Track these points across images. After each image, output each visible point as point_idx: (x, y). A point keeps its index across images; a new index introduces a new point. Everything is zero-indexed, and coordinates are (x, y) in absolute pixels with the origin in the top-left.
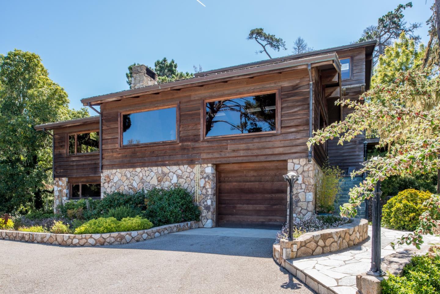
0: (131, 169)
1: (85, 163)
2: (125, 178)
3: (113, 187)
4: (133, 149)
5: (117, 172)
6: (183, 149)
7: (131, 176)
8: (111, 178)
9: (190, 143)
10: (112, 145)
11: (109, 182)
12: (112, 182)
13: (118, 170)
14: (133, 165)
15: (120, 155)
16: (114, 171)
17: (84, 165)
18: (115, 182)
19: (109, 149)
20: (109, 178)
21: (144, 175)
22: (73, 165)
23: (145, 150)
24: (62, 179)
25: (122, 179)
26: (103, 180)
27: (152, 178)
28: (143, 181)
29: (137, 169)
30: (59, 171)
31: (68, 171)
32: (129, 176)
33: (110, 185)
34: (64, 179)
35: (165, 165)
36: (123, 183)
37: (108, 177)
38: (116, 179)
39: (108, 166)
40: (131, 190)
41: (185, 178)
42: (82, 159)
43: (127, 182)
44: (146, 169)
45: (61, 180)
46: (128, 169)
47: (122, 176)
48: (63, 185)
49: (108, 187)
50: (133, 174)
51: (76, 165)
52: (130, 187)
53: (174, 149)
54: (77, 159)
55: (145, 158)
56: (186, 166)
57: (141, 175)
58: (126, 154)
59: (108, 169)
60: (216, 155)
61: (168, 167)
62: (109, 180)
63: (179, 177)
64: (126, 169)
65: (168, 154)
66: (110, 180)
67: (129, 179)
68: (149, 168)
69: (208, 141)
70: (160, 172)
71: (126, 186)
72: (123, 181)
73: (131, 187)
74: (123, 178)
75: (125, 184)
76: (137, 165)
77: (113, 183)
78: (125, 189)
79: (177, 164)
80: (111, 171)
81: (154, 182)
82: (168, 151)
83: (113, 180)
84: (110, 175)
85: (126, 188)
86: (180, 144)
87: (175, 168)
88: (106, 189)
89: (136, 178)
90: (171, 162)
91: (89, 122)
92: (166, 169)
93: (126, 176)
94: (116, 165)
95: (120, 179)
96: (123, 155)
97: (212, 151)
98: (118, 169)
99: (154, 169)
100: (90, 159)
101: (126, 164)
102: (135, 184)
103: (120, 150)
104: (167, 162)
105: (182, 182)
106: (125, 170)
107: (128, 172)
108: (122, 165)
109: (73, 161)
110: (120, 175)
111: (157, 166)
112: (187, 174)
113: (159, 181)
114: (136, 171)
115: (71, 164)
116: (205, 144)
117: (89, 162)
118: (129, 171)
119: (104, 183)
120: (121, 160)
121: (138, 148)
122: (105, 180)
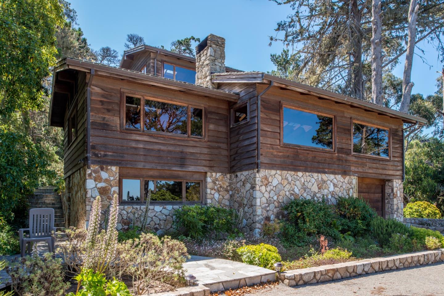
0: (293, 173)
1: (162, 148)
2: (286, 182)
3: (272, 192)
4: (295, 150)
5: (276, 173)
6: (339, 159)
7: (292, 180)
8: (270, 180)
9: (343, 156)
10: (272, 140)
11: (266, 185)
12: (270, 185)
13: (278, 172)
14: (296, 169)
15: (281, 154)
16: (273, 172)
17: (159, 150)
18: (275, 185)
19: (268, 144)
20: (268, 181)
21: (306, 181)
22: (136, 148)
23: (308, 154)
24: (109, 167)
25: (282, 183)
26: (259, 182)
27: (313, 185)
28: (305, 187)
29: (299, 173)
30: (102, 153)
31: (125, 155)
32: (290, 179)
33: (268, 189)
34: (114, 168)
35: (325, 173)
36: (284, 187)
37: (266, 178)
38: (275, 183)
39: (267, 165)
40: (292, 196)
41: (339, 187)
42: (157, 141)
43: (288, 187)
44: (307, 174)
45: (107, 169)
46: (289, 172)
47: (282, 179)
48: (112, 178)
49: (266, 191)
50: (294, 178)
51: (143, 148)
52: (291, 193)
53: (332, 158)
54: (146, 138)
55: (308, 163)
56: (340, 176)
57: (303, 180)
58: (288, 154)
59: (266, 168)
60: (360, 170)
61: (327, 175)
62: (266, 182)
63: (335, 186)
64: (287, 172)
65: (327, 162)
66: (268, 183)
67: (290, 184)
68: (310, 173)
69: (355, 157)
70: (320, 179)
71: (288, 192)
72: (284, 186)
73: (293, 193)
74: (284, 181)
75: (286, 189)
76: (300, 169)
77: (272, 187)
78: (286, 195)
79: (334, 173)
80: (269, 171)
81: (315, 189)
82: (327, 159)
83: (272, 183)
84: (268, 176)
85: (287, 193)
86: (337, 155)
87: (332, 177)
88: (263, 194)
89: (298, 183)
90: (330, 170)
91: (195, 93)
92: (325, 177)
93: (287, 179)
94: (277, 166)
95: (281, 183)
96: (285, 154)
97: (358, 166)
98: (279, 170)
99: (315, 175)
100: (171, 143)
101: (288, 165)
102: (296, 190)
103: (281, 148)
104: (327, 170)
105: (338, 191)
106: (285, 172)
107: (289, 174)
108: (283, 167)
109: (138, 141)
110: (280, 178)
111: (318, 172)
112: (341, 184)
113: (319, 188)
114: (297, 176)
115: (134, 145)
116: (354, 159)
117: (171, 148)
118: (291, 175)
119: (261, 186)
120: (282, 159)
121: (300, 149)
122: (262, 182)
